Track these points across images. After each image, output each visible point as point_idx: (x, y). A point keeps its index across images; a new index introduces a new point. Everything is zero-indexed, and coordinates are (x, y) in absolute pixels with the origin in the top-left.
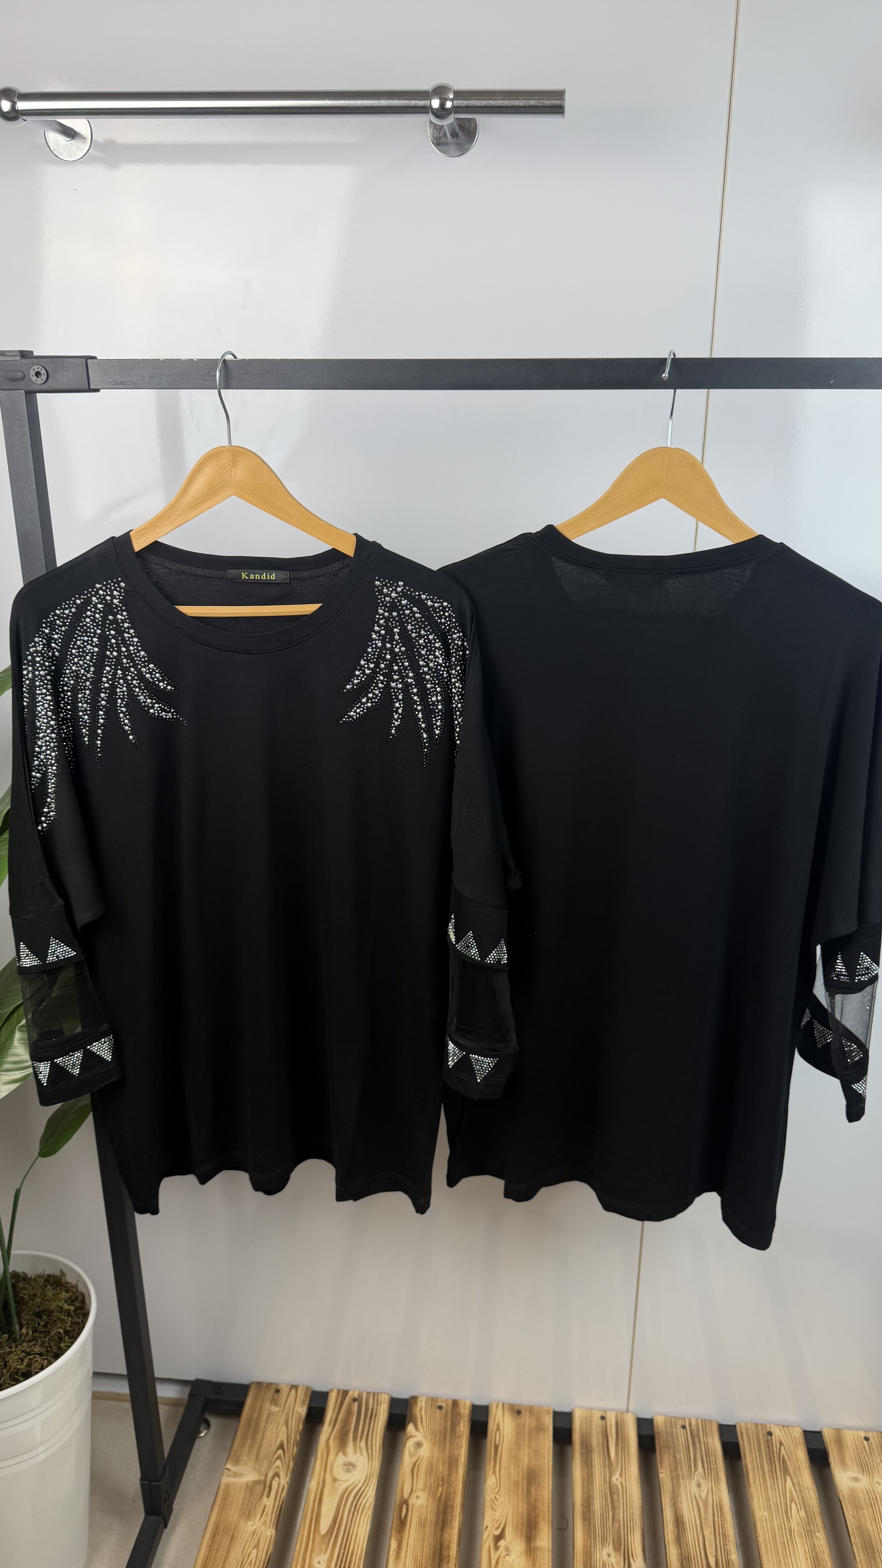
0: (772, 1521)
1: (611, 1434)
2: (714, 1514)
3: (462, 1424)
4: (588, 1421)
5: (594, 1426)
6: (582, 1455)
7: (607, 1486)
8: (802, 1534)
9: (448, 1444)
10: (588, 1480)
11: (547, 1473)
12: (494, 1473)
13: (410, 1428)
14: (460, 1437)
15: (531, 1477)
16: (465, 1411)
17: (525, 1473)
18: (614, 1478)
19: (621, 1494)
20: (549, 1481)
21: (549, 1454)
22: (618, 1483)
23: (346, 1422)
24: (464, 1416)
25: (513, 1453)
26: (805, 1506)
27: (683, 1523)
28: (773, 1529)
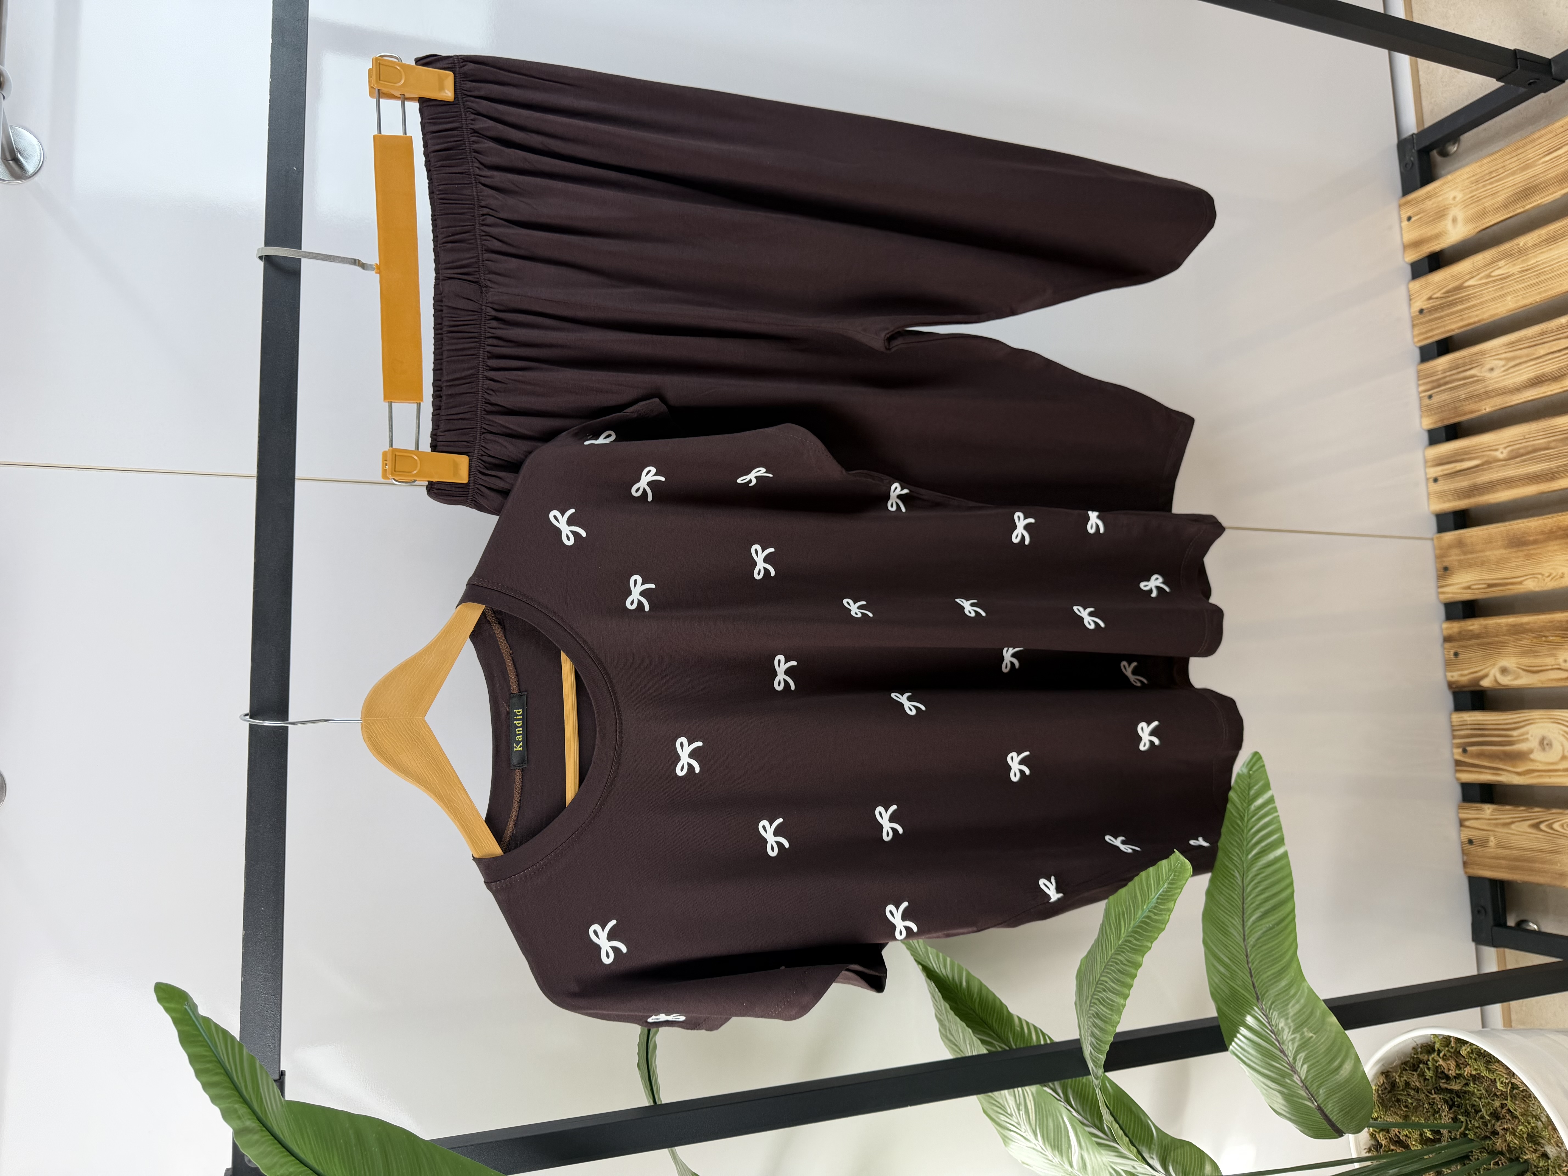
0: (1516, 291)
1: (1452, 468)
2: (1521, 349)
3: (1471, 628)
4: (1441, 495)
5: (1446, 488)
6: (1481, 494)
7: (1511, 462)
8: (1524, 260)
9: (1496, 639)
10: (1509, 483)
11: (1509, 528)
12: (1520, 583)
13: (1486, 683)
14: (1486, 627)
15: (1518, 543)
16: (1455, 627)
17: (1514, 550)
18: (1501, 456)
19: (1518, 446)
20: (1518, 524)
21: (1487, 529)
22: (1506, 451)
23: (1493, 756)
24: (1460, 627)
25: (1494, 567)
26: (1493, 262)
27: (1537, 378)
28: (1524, 288)
